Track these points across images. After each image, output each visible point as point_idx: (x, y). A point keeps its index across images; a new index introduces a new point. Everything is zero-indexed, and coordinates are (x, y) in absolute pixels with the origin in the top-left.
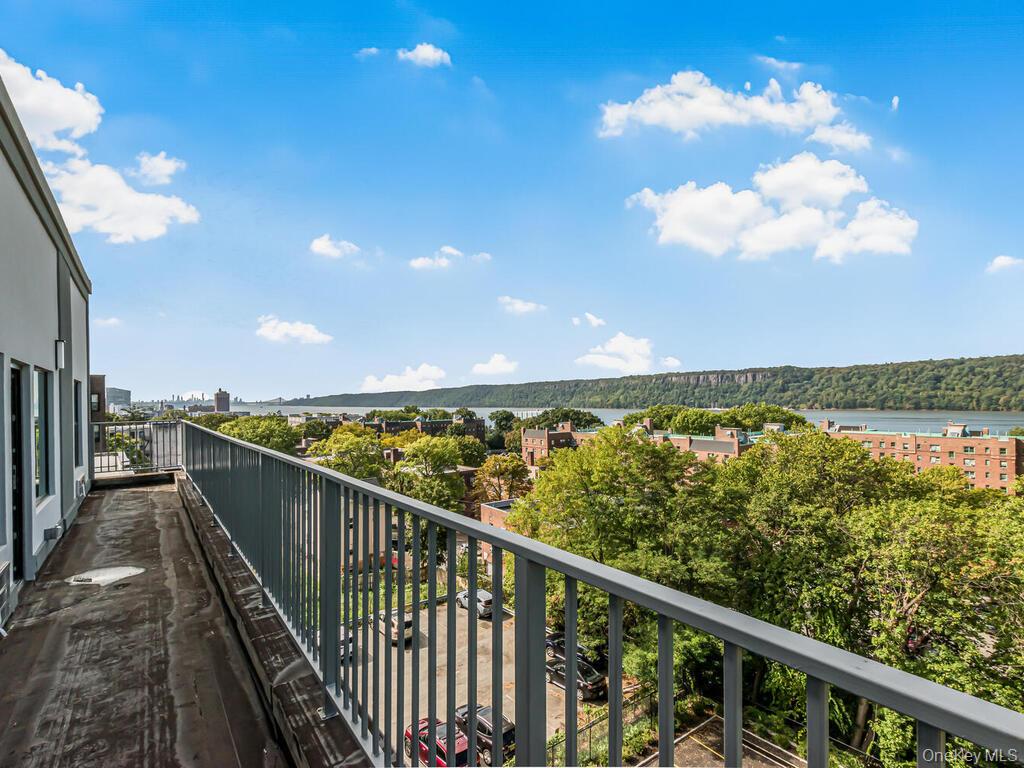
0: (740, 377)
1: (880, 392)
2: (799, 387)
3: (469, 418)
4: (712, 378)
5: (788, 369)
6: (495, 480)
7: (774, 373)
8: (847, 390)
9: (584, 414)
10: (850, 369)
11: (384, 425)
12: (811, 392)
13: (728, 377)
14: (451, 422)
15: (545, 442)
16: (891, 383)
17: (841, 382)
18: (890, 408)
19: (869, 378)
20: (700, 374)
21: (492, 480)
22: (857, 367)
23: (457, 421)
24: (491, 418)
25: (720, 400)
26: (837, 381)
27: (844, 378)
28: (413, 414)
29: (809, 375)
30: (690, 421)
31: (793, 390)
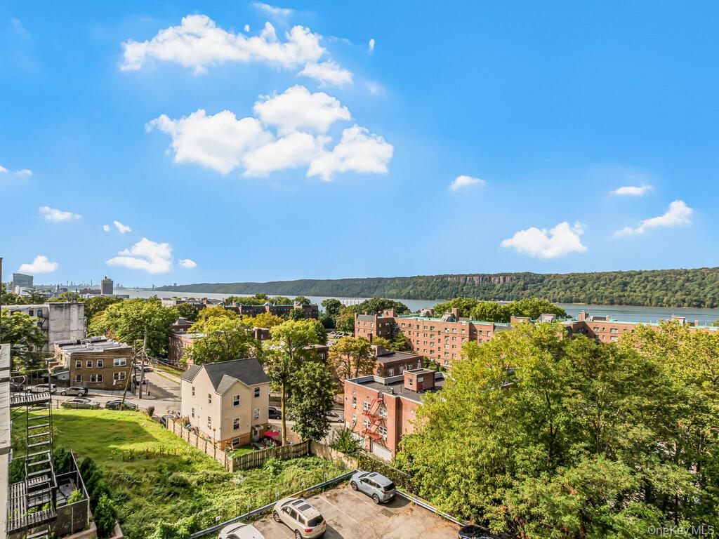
0: (495, 279)
1: (588, 292)
2: (535, 287)
3: (306, 304)
4: (475, 279)
5: (528, 274)
6: (345, 357)
7: (518, 276)
8: (566, 290)
9: (396, 304)
10: (569, 276)
11: (240, 308)
12: (543, 291)
13: (486, 279)
14: (293, 308)
15: (374, 325)
16: (595, 286)
17: (563, 284)
18: (594, 303)
19: (581, 282)
20: (467, 276)
21: (343, 356)
22: (573, 274)
23: (297, 306)
24: (323, 305)
25: (481, 295)
26: (560, 284)
27: (564, 282)
28: (263, 300)
29: (542, 279)
30: (487, 311)
31: (530, 289)
